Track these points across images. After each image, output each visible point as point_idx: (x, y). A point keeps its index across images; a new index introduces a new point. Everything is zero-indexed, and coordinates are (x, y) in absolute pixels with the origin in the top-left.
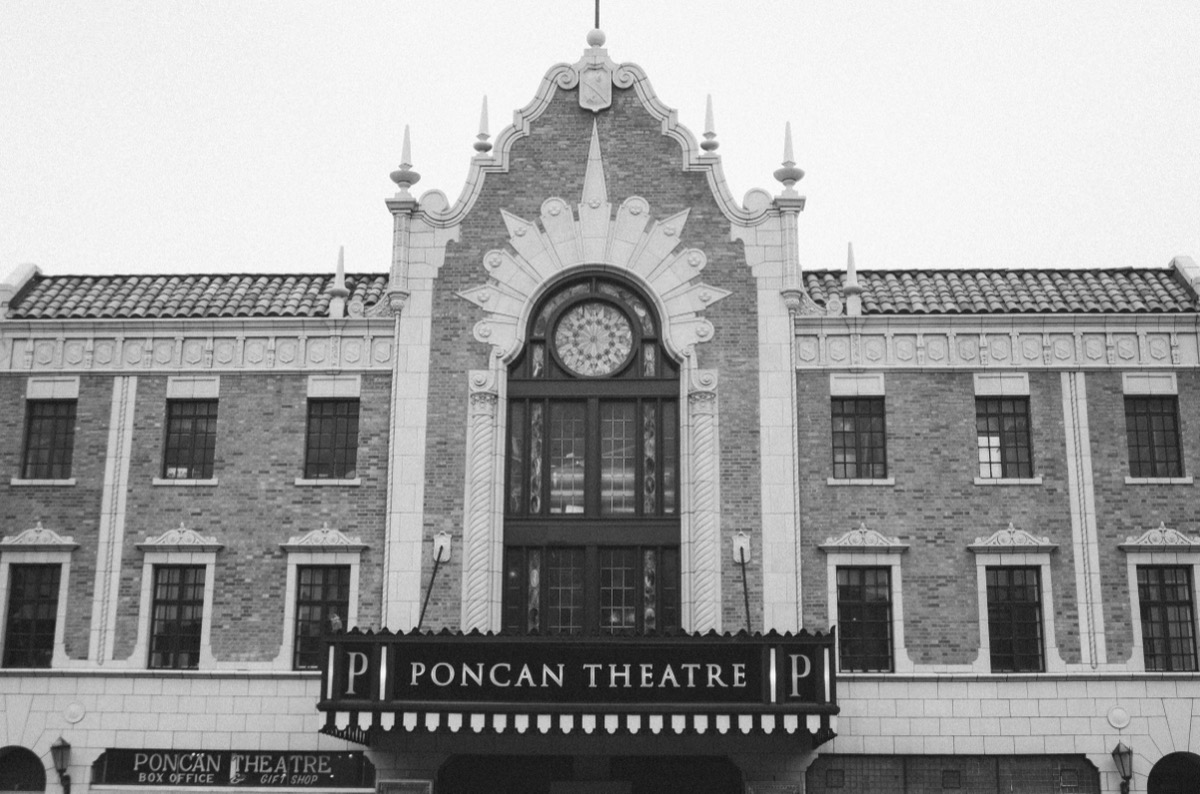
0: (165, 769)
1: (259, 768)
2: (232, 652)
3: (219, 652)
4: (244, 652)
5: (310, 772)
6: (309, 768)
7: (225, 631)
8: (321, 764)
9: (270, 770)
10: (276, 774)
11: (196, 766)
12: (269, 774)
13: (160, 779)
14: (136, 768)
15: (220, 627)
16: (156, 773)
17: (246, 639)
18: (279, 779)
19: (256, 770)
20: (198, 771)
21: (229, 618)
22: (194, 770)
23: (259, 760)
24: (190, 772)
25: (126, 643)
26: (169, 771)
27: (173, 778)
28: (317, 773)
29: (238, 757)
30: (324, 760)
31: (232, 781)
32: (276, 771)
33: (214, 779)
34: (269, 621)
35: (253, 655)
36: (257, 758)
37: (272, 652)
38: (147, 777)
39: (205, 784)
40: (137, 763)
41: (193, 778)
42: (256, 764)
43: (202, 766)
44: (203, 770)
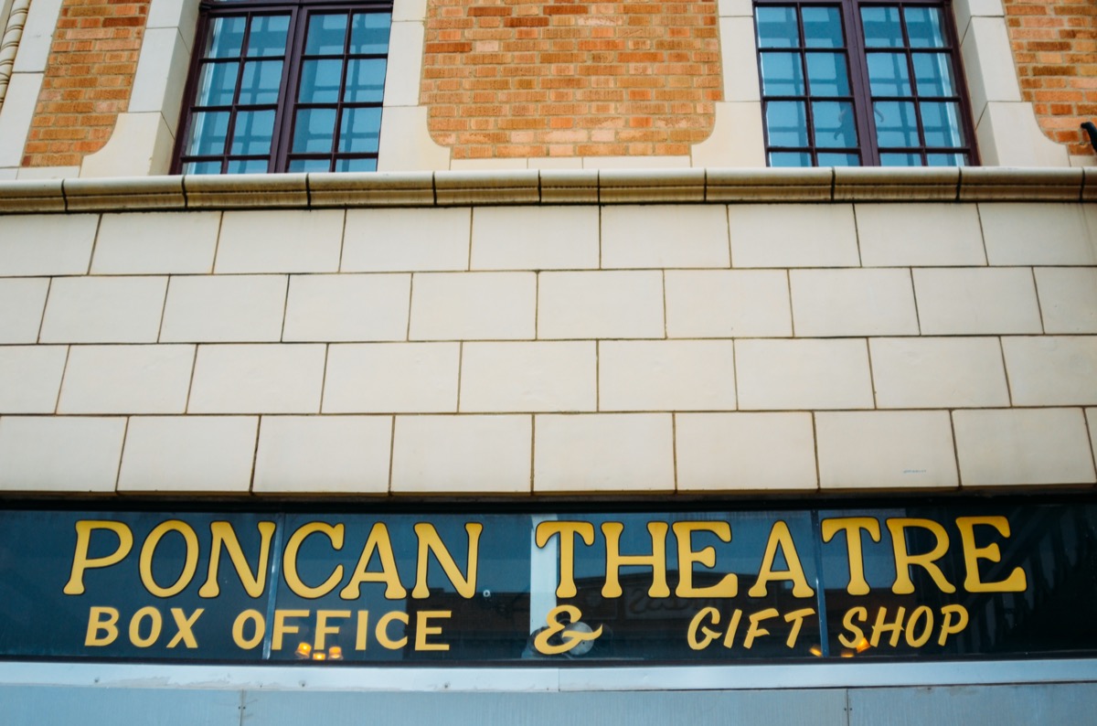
0: (210, 589)
1: (672, 577)
2: (514, 126)
3: (460, 127)
4: (567, 125)
5: (925, 591)
6: (918, 573)
7: (483, 59)
8: (971, 554)
9: (727, 587)
10: (760, 604)
11: (361, 575)
12: (725, 606)
13: (186, 636)
14: (75, 586)
15: (462, 48)
16: (165, 605)
17: (571, 82)
18: (778, 628)
19: (659, 589)
20: (373, 597)
21: (498, 20)
22: (351, 592)
23: (671, 542)
24: (333, 599)
25: (86, 109)
26: (233, 595)
27: (249, 631)
28: (961, 596)
29: (567, 530)
30: (984, 536)
31: (541, 644)
32: (758, 590)
33: (449, 631)
34: (657, 26)
35: (604, 135)
36: (658, 532)
37: (683, 125)
38: (123, 625)
39: (409, 658)
40: (81, 562)
41: (349, 626)
42: (657, 561)
43: (390, 575)
44: (396, 591)
